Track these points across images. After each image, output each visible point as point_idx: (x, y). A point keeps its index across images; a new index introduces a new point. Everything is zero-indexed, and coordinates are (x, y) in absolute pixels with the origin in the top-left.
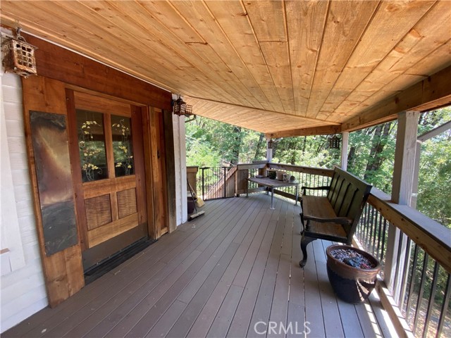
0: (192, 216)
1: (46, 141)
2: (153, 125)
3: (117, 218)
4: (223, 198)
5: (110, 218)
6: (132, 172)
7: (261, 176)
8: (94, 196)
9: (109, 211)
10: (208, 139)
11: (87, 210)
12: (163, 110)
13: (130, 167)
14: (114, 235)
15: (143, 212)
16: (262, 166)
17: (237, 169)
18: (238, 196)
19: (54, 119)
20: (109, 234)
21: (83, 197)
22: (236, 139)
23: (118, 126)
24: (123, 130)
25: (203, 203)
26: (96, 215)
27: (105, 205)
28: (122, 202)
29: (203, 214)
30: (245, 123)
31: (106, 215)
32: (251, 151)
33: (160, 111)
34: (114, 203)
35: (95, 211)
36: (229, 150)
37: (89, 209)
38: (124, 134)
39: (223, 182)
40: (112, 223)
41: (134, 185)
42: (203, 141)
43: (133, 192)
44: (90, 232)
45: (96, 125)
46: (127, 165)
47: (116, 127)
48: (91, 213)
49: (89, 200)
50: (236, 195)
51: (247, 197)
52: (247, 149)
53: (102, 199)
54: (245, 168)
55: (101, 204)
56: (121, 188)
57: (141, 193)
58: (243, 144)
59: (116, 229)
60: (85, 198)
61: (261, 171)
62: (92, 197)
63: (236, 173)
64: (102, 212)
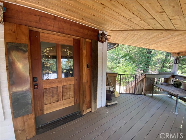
0: (108, 104)
1: (15, 58)
2: (84, 49)
3: (62, 99)
4: (133, 94)
5: (58, 100)
6: (72, 75)
7: (166, 84)
8: (49, 87)
9: (57, 96)
10: (130, 58)
11: (45, 94)
12: (92, 41)
13: (71, 72)
14: (59, 109)
15: (77, 98)
16: (167, 76)
17: (145, 77)
18: (144, 95)
19: (21, 46)
20: (56, 107)
21: (42, 87)
22: (148, 58)
23: (65, 50)
24: (68, 53)
25: (119, 95)
26: (49, 97)
27: (55, 93)
28: (65, 91)
29: (116, 104)
30: (154, 45)
31: (55, 98)
32: (158, 65)
33: (90, 41)
34: (60, 92)
35: (49, 95)
36: (143, 64)
37: (46, 93)
38: (68, 55)
39: (134, 84)
40: (59, 102)
41: (73, 82)
42: (127, 59)
43: (72, 86)
44: (45, 106)
45: (52, 50)
46: (70, 72)
47: (64, 51)
48: (46, 96)
49: (46, 89)
50: (143, 93)
51: (152, 97)
52: (155, 64)
53: (53, 89)
54: (152, 76)
55: (53, 91)
56: (65, 84)
57: (77, 87)
58: (153, 61)
59: (61, 105)
60: (43, 88)
61: (166, 81)
62: (47, 88)
63: (145, 79)
64: (53, 96)
